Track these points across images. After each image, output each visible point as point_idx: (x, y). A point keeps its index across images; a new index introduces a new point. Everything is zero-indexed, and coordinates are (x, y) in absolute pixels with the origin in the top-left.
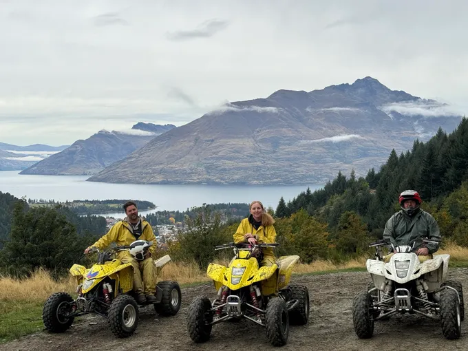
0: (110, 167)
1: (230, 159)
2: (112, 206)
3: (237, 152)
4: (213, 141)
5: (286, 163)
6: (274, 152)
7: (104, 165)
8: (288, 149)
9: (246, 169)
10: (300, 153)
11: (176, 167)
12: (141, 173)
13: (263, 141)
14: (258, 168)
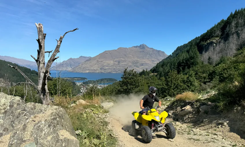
0: (74, 68)
1: (107, 66)
2: (75, 79)
3: (109, 64)
4: (102, 61)
5: (122, 67)
6: (119, 64)
7: (72, 68)
8: (122, 63)
9: (111, 69)
10: (125, 65)
11: (92, 68)
12: (83, 70)
13: (116, 61)
14: (114, 69)
